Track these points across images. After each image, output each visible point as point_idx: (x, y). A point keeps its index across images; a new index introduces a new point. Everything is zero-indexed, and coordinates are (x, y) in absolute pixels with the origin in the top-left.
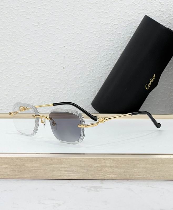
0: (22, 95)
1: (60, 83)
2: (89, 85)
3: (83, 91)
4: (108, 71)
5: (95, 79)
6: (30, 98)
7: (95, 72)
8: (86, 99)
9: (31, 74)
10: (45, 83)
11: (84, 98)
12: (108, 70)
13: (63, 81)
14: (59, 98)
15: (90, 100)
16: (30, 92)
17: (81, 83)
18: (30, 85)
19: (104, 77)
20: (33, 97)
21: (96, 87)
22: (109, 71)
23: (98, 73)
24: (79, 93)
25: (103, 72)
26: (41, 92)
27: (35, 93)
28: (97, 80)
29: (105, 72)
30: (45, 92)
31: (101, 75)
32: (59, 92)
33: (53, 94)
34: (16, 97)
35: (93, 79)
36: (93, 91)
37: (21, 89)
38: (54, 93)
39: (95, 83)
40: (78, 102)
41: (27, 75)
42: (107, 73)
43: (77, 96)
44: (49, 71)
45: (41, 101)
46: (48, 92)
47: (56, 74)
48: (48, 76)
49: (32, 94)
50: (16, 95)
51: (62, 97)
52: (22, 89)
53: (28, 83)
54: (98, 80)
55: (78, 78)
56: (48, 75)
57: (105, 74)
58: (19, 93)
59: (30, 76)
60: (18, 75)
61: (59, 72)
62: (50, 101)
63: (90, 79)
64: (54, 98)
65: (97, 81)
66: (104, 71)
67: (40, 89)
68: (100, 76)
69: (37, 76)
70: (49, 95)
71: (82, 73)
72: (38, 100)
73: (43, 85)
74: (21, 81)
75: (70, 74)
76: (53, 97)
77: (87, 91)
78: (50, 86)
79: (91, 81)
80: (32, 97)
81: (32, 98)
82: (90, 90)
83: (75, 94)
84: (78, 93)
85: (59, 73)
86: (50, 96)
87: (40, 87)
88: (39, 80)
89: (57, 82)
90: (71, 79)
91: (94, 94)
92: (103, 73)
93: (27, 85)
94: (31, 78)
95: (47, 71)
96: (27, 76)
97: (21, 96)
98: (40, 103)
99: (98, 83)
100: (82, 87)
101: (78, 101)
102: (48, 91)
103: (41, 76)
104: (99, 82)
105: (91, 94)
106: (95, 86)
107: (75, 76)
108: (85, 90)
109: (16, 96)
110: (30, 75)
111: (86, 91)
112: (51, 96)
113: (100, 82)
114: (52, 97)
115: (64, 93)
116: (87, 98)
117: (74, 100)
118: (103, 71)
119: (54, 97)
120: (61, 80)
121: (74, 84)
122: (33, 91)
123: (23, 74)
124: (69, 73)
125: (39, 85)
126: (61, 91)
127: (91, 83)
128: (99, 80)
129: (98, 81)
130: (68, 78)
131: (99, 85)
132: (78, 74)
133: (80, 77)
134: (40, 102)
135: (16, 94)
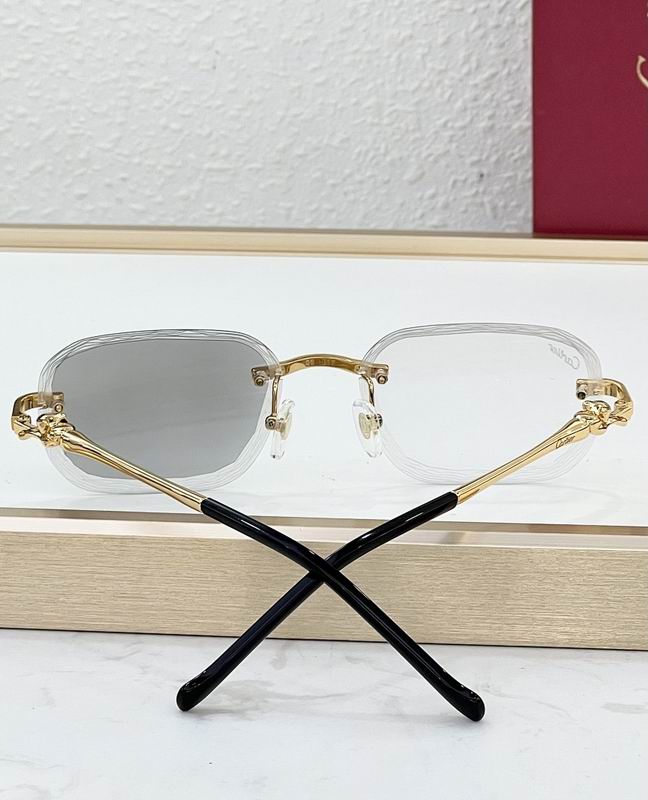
0: (35, 120)
1: (214, 68)
2: (352, 80)
3: (322, 104)
4: (439, 13)
5: (377, 51)
6: (73, 137)
7: (381, 15)
8: (336, 142)
9: (78, 24)
10: (142, 65)
11: (325, 141)
12: (443, 8)
13: (230, 58)
14: (210, 134)
15: (357, 150)
16: (73, 108)
17: (315, 69)
18: (70, 75)
19: (424, 42)
20: (89, 133)
21: (383, 84)
22: (444, 12)
23: (393, 19)
24: (302, 117)
25: (417, 18)
26: (127, 108)
27: (95, 110)
28: (386, 54)
29: (427, 16)
30: (143, 107)
31: (409, 32)
32: (209, 107)
33: (184, 116)
34: (8, 131)
35: (368, 47)
36: (369, 108)
37: (30, 94)
38: (187, 112)
39: (378, 66)
40: (300, 156)
41: (58, 26)
42: (438, 22)
43: (296, 130)
44: (164, 10)
45: (126, 152)
46: (160, 108)
47: (193, 25)
48: (156, 31)
49: (82, 119)
50: (10, 122)
51: (222, 132)
52: (36, 93)
53: (64, 67)
54: (396, 54)
55: (298, 43)
56: (155, 27)
57: (425, 25)
58: (21, 110)
59: (74, 32)
60: (15, 26)
61: (207, 14)
62: (169, 150)
63: (356, 47)
64: (188, 135)
65: (389, 57)
66: (423, 14)
67: (123, 93)
68: (403, 35)
69: (106, 32)
70: (163, 121)
71: (317, 20)
72: (109, 146)
73: (133, 73)
74: (28, 56)
75: (261, 26)
76: (181, 130)
77: (339, 106)
78: (165, 79)
79: (360, 61)
80: (81, 131)
81: (83, 134)
82: (356, 104)
83: (283, 119)
84: (296, 116)
85: (208, 18)
86: (165, 128)
87: (121, 85)
88: (115, 51)
89: (196, 64)
90: (266, 50)
91: (376, 120)
92: (414, 24)
93: (58, 74)
94: (78, 43)
95: (152, 10)
96: (60, 30)
97: (31, 124)
98: (120, 158)
99: (393, 70)
100: (318, 85)
101: (300, 151)
102: (156, 103)
103: (123, 35)
104: (399, 64)
105: (362, 119)
106: (379, 81)
107: (283, 36)
108: (334, 101)
109: (8, 126)
110: (74, 28)
111: (336, 105)
112: (174, 126)
113: (402, 67)
114: (175, 131)
115: (232, 112)
116: (342, 141)
117: (280, 146)
118: (420, 12)
119: (186, 132)
120: (217, 52)
121: (281, 74)
122: (88, 105)
123: (37, 24)
124: (256, 19)
125: (114, 75)
126: (219, 102)
127: (361, 67)
128: (400, 55)
129: (393, 59)
130: (252, 44)
131: (399, 79)
132: (299, 27)
133: (306, 42)
134: (119, 154)
135: (9, 117)
